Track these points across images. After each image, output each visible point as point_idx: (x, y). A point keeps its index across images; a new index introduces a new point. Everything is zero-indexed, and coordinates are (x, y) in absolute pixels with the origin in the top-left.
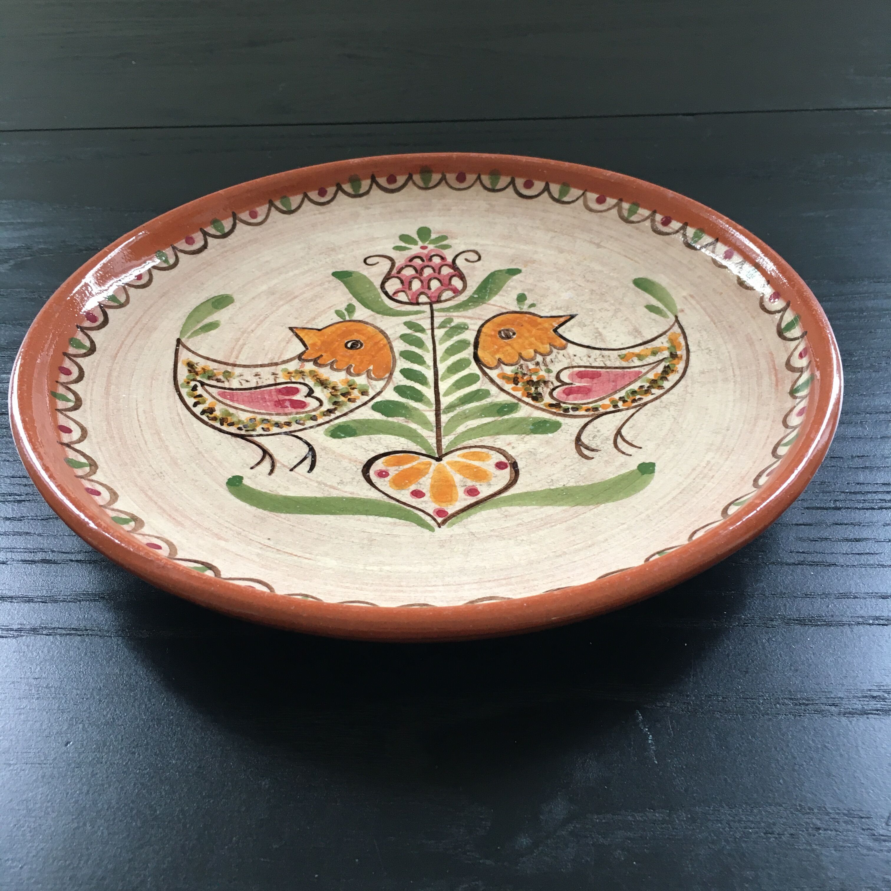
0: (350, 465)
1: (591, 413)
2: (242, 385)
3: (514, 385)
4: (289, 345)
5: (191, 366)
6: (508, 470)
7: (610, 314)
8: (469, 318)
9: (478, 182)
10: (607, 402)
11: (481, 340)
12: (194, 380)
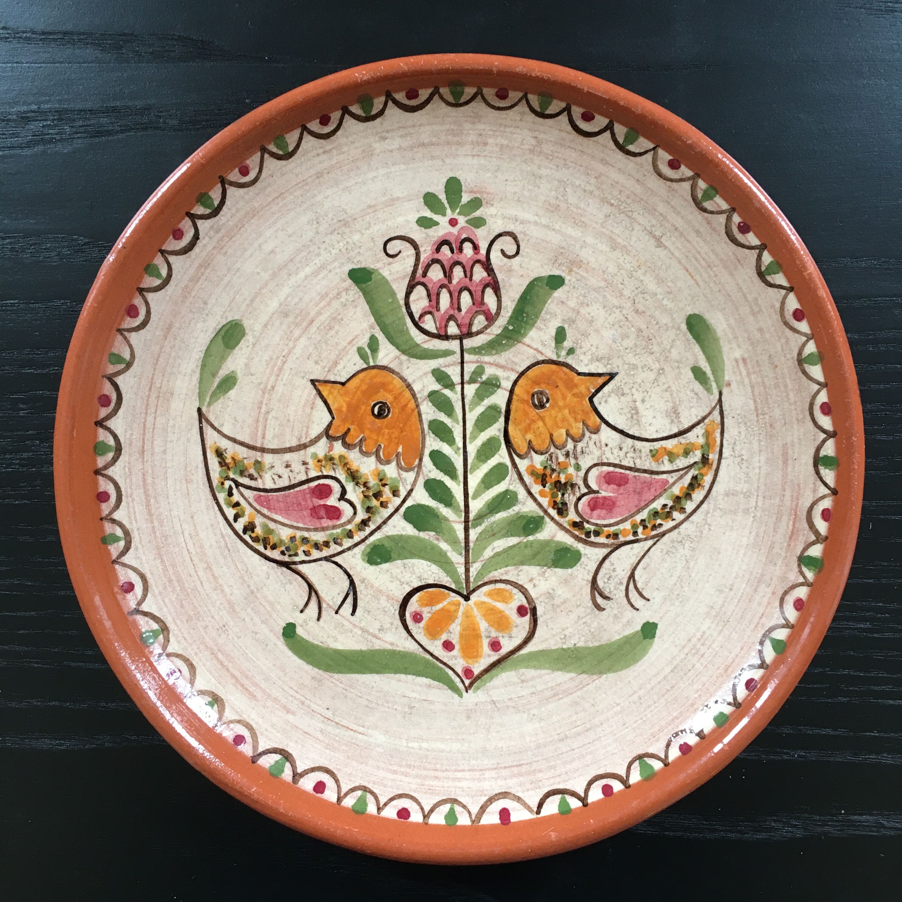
0: (389, 605)
1: (611, 541)
2: (275, 483)
3: (541, 487)
4: (314, 412)
5: (219, 453)
6: (528, 618)
7: (652, 376)
8: (502, 367)
9: (524, 101)
10: (627, 526)
11: (513, 407)
12: (228, 478)
